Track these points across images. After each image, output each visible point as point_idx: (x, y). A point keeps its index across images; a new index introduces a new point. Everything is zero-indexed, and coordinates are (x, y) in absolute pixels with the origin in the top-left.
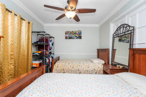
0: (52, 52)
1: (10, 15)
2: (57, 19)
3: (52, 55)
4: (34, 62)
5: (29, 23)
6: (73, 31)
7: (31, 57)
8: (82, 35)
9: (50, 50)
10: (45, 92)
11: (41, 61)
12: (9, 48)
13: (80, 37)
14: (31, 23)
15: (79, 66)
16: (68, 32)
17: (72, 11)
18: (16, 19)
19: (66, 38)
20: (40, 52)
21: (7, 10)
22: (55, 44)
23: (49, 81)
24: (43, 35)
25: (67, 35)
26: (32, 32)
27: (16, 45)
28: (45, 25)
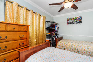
0: (58, 34)
1: (35, 15)
2: (59, 11)
3: (58, 36)
4: (46, 39)
5: (44, 17)
6: (73, 18)
7: (45, 36)
8: (82, 20)
9: (56, 32)
10: (43, 59)
11: (50, 39)
12: (35, 31)
13: (80, 22)
14: (45, 17)
15: (78, 46)
16: (69, 19)
17: (69, 2)
18: (38, 16)
19: (68, 23)
20: (50, 33)
21: (34, 12)
22: (59, 28)
23: (49, 53)
24: (51, 23)
25: (69, 22)
26: (46, 22)
27: (37, 29)
28: (54, 17)
